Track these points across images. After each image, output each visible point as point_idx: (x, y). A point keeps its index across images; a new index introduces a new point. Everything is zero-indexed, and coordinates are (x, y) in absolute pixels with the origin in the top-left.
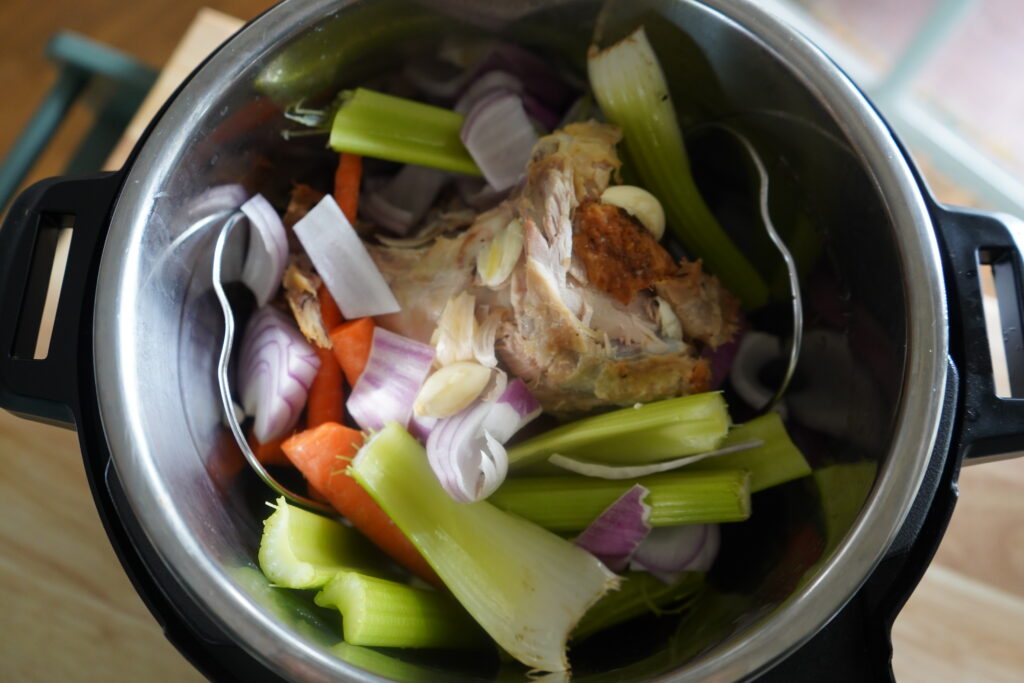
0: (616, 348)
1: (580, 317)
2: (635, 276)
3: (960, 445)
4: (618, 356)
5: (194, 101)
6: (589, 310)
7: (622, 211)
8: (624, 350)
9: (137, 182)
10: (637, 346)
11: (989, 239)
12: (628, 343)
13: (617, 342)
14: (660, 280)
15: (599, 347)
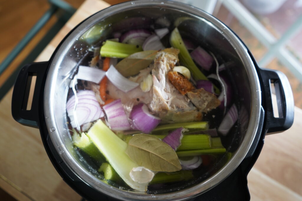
0: (177, 109)
3: (265, 129)
4: (178, 111)
7: (179, 73)
10: (183, 108)
12: (180, 108)
14: (189, 92)
15: (173, 108)
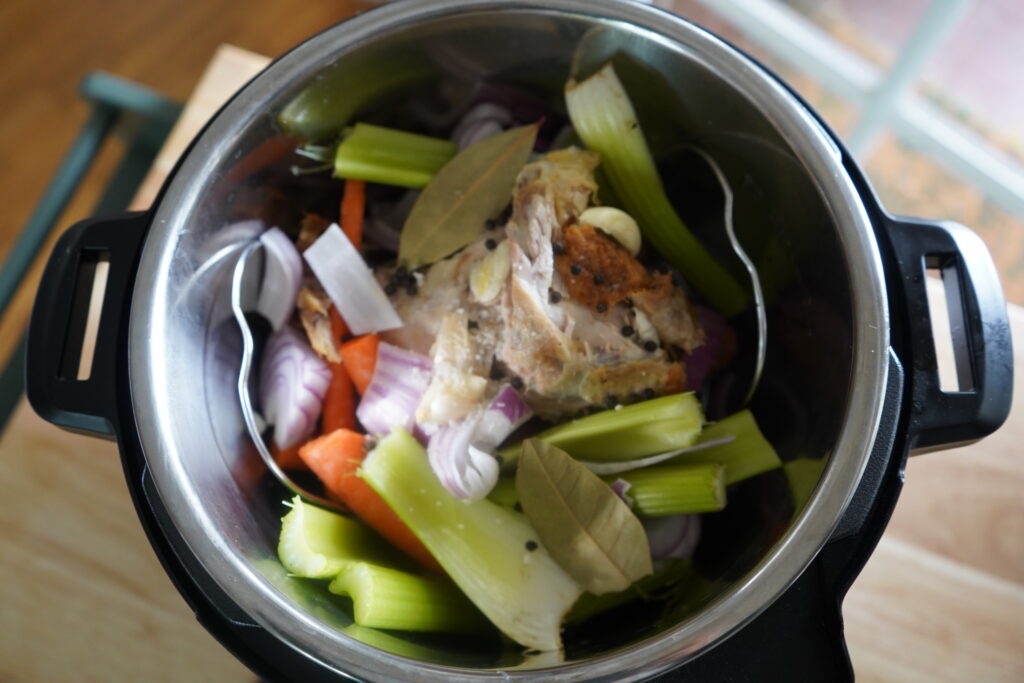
0: (597, 355)
1: (563, 329)
2: (612, 290)
4: (599, 363)
5: (211, 148)
6: (572, 322)
7: (599, 231)
8: (604, 357)
9: (163, 221)
10: (616, 353)
11: (934, 246)
12: (607, 348)
13: (598, 350)
14: (635, 292)
15: (581, 354)
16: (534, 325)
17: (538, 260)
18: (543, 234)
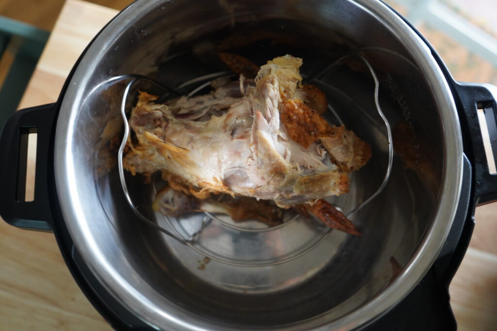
1: (285, 157)
2: (311, 135)
3: (474, 198)
4: (304, 174)
6: (289, 153)
8: (307, 171)
10: (313, 169)
11: (482, 97)
12: (309, 167)
13: (303, 167)
16: (270, 156)
17: (271, 120)
18: (274, 106)
